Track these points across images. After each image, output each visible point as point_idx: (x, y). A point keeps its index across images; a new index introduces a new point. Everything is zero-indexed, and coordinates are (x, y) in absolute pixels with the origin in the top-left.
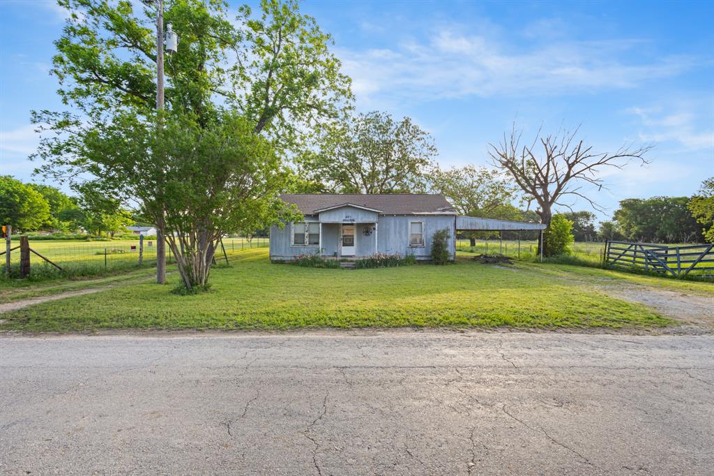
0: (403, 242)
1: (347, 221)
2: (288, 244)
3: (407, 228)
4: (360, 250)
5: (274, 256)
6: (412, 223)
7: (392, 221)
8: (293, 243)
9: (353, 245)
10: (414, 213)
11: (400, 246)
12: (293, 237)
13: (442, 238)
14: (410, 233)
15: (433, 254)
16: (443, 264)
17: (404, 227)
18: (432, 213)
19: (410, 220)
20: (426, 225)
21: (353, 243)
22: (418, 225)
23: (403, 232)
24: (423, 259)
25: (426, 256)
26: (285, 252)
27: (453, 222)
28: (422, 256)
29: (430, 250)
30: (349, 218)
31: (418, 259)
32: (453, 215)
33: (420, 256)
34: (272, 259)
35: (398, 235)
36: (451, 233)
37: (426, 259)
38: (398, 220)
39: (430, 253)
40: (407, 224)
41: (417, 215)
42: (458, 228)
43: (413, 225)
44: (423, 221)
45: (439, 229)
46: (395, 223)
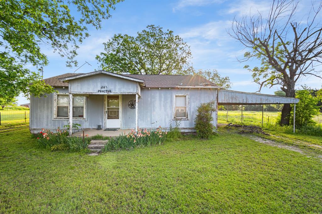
0: (168, 115)
1: (103, 91)
2: (50, 117)
3: (172, 101)
4: (125, 123)
5: (34, 129)
6: (176, 96)
7: (157, 94)
8: (55, 116)
9: (119, 119)
10: (179, 87)
11: (165, 119)
12: (55, 110)
13: (207, 111)
14: (174, 106)
15: (197, 127)
16: (207, 138)
17: (169, 101)
18: (196, 87)
19: (175, 94)
20: (189, 98)
21: (118, 116)
22: (183, 98)
23: (168, 105)
24: (186, 131)
25: (189, 129)
26: (47, 125)
27: (215, 96)
28: (186, 129)
29: (194, 123)
30: (105, 89)
31: (182, 131)
32: (216, 89)
33: (184, 129)
34: (32, 132)
35: (163, 108)
36: (214, 106)
37: (190, 131)
38: (163, 93)
39: (193, 126)
40: (172, 97)
41: (181, 88)
42: (220, 101)
43: (178, 98)
44: (188, 94)
45: (203, 102)
46: (160, 97)
